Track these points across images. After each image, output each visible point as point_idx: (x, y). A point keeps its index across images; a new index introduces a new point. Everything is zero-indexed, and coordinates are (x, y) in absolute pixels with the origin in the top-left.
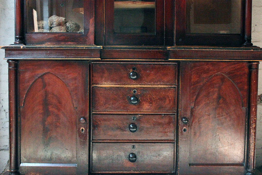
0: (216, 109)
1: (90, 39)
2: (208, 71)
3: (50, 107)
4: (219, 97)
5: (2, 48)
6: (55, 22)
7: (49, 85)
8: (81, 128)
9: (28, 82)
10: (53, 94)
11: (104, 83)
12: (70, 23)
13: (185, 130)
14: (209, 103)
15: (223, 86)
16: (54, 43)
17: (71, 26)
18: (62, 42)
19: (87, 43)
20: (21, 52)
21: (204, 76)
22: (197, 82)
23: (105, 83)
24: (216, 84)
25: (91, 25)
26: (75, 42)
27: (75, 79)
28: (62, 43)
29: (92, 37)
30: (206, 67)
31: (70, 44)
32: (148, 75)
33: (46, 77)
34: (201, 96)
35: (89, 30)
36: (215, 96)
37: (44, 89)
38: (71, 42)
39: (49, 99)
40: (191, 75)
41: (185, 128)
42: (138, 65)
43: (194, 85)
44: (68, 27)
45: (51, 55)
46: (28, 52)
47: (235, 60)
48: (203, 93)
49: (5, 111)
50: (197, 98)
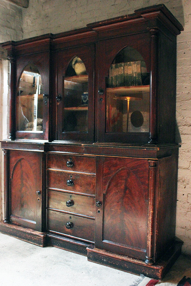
0: (123, 198)
2: (116, 165)
3: (24, 181)
4: (126, 188)
7: (23, 166)
8: (38, 198)
10: (25, 172)
13: (99, 211)
14: (118, 192)
15: (129, 179)
21: (113, 169)
22: (109, 174)
23: (54, 168)
24: (123, 177)
25: (47, 126)
27: (35, 164)
29: (47, 135)
30: (114, 162)
32: (79, 165)
33: (22, 161)
34: (112, 185)
35: (45, 129)
36: (123, 186)
37: (21, 169)
39: (24, 175)
40: (104, 168)
41: (99, 210)
42: (73, 157)
43: (105, 176)
47: (132, 157)
48: (113, 183)
50: (108, 187)
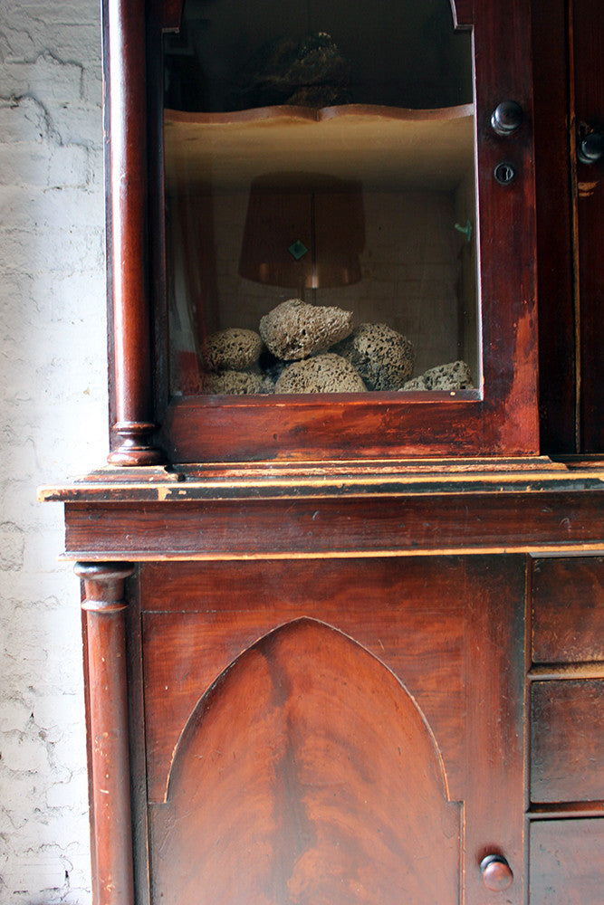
1: (517, 425)
3: (310, 804)
5: (47, 499)
6: (304, 333)
7: (307, 685)
9: (194, 673)
10: (330, 735)
11: (589, 658)
12: (376, 335)
16: (325, 453)
17: (384, 352)
18: (369, 446)
19: (503, 447)
20: (156, 516)
23: (595, 658)
25: (520, 352)
26: (440, 442)
27: (454, 652)
28: (367, 452)
29: (525, 417)
31: (414, 456)
33: (288, 645)
35: (510, 375)
37: (278, 709)
38: (414, 443)
39: (309, 758)
44: (368, 360)
45: (327, 535)
46: (195, 519)
49: (43, 736)
